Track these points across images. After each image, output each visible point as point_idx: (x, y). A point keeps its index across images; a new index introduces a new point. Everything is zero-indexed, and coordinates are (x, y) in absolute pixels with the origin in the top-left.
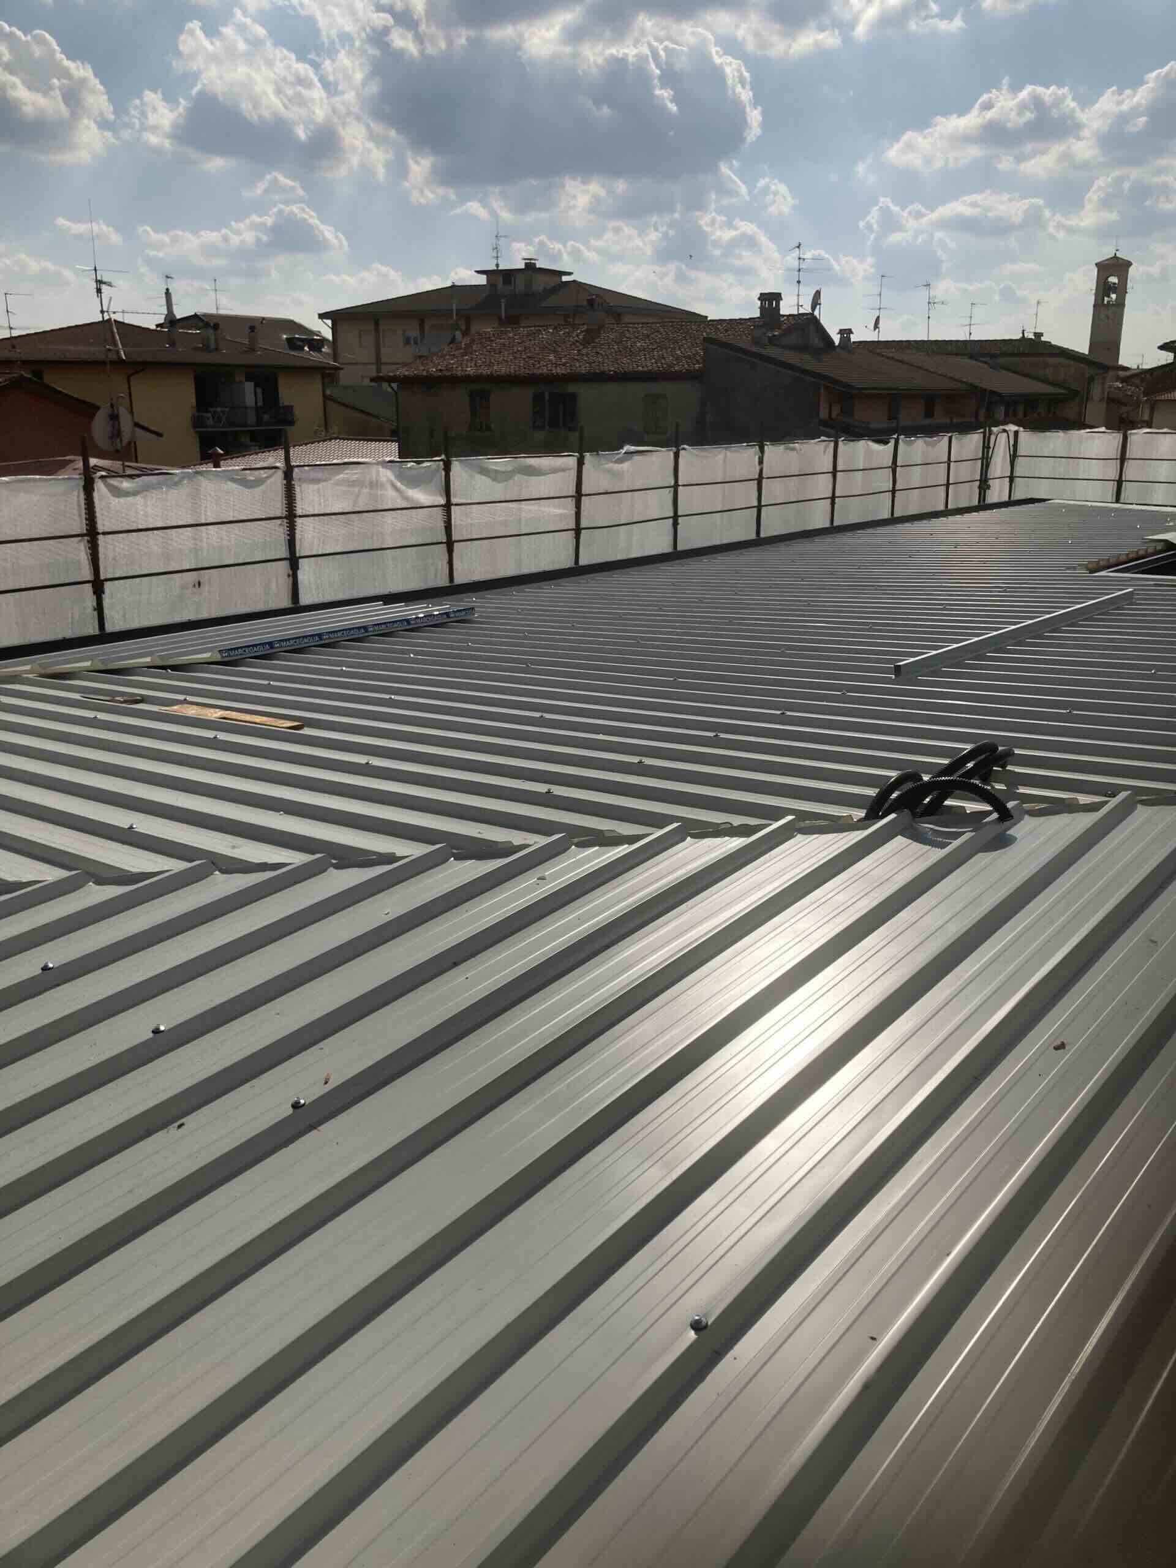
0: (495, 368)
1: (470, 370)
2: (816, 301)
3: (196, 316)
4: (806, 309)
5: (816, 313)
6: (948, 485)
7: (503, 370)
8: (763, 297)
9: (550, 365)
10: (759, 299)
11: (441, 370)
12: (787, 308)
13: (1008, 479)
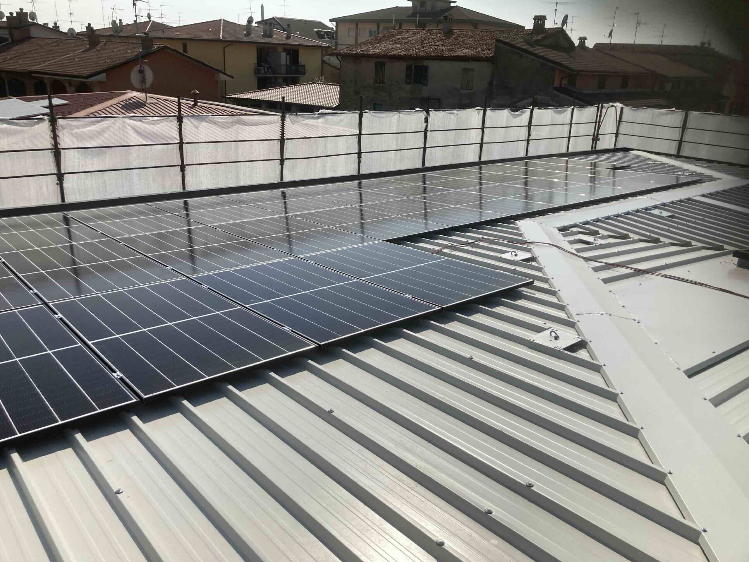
0: (390, 51)
1: (377, 52)
2: (565, 21)
3: (273, 18)
4: (559, 25)
5: (564, 28)
6: (569, 138)
7: (393, 52)
8: (536, 18)
9: (419, 51)
10: (534, 19)
11: (363, 51)
12: (548, 25)
13: (615, 135)
